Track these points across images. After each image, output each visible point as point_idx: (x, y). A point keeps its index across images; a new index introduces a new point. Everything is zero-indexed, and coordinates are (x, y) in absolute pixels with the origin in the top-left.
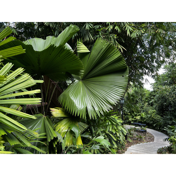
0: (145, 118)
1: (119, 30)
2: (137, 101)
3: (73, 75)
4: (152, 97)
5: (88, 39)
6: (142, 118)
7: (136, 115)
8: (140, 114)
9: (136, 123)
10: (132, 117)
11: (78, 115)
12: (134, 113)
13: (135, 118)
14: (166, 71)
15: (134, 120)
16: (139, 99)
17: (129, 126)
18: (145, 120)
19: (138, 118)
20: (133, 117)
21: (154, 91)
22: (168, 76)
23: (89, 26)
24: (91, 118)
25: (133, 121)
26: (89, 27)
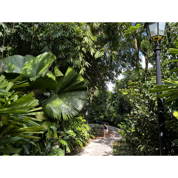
0: (107, 117)
1: (85, 51)
2: (102, 102)
3: (51, 90)
4: (114, 99)
5: (61, 57)
6: (105, 117)
7: (100, 115)
8: (104, 113)
9: (100, 122)
10: (97, 117)
11: (56, 118)
12: (98, 113)
13: (100, 118)
14: (125, 77)
15: (98, 119)
16: (103, 100)
17: (94, 124)
18: (107, 119)
19: (102, 117)
20: (98, 117)
21: (116, 94)
22: (126, 81)
23: (62, 47)
24: (64, 120)
25: (97, 120)
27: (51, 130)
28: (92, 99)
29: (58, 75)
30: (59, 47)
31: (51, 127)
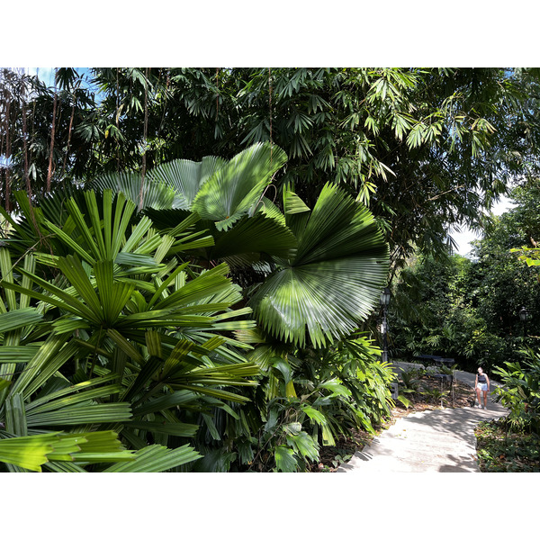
0: (453, 343)
2: (432, 293)
3: (274, 257)
4: (476, 281)
5: (300, 154)
6: (444, 341)
7: (427, 334)
8: (440, 329)
9: (426, 356)
10: (415, 339)
11: (291, 341)
12: (421, 326)
13: (425, 342)
14: (517, 205)
15: (421, 346)
16: (438, 286)
17: (407, 363)
18: (453, 347)
19: (434, 340)
20: (418, 340)
21: (482, 265)
22: (523, 218)
23: (302, 124)
24: (315, 347)
25: (417, 349)
26: (303, 127)
27: (278, 373)
28: (398, 281)
29: (293, 210)
30: (293, 124)
31: (277, 367)
